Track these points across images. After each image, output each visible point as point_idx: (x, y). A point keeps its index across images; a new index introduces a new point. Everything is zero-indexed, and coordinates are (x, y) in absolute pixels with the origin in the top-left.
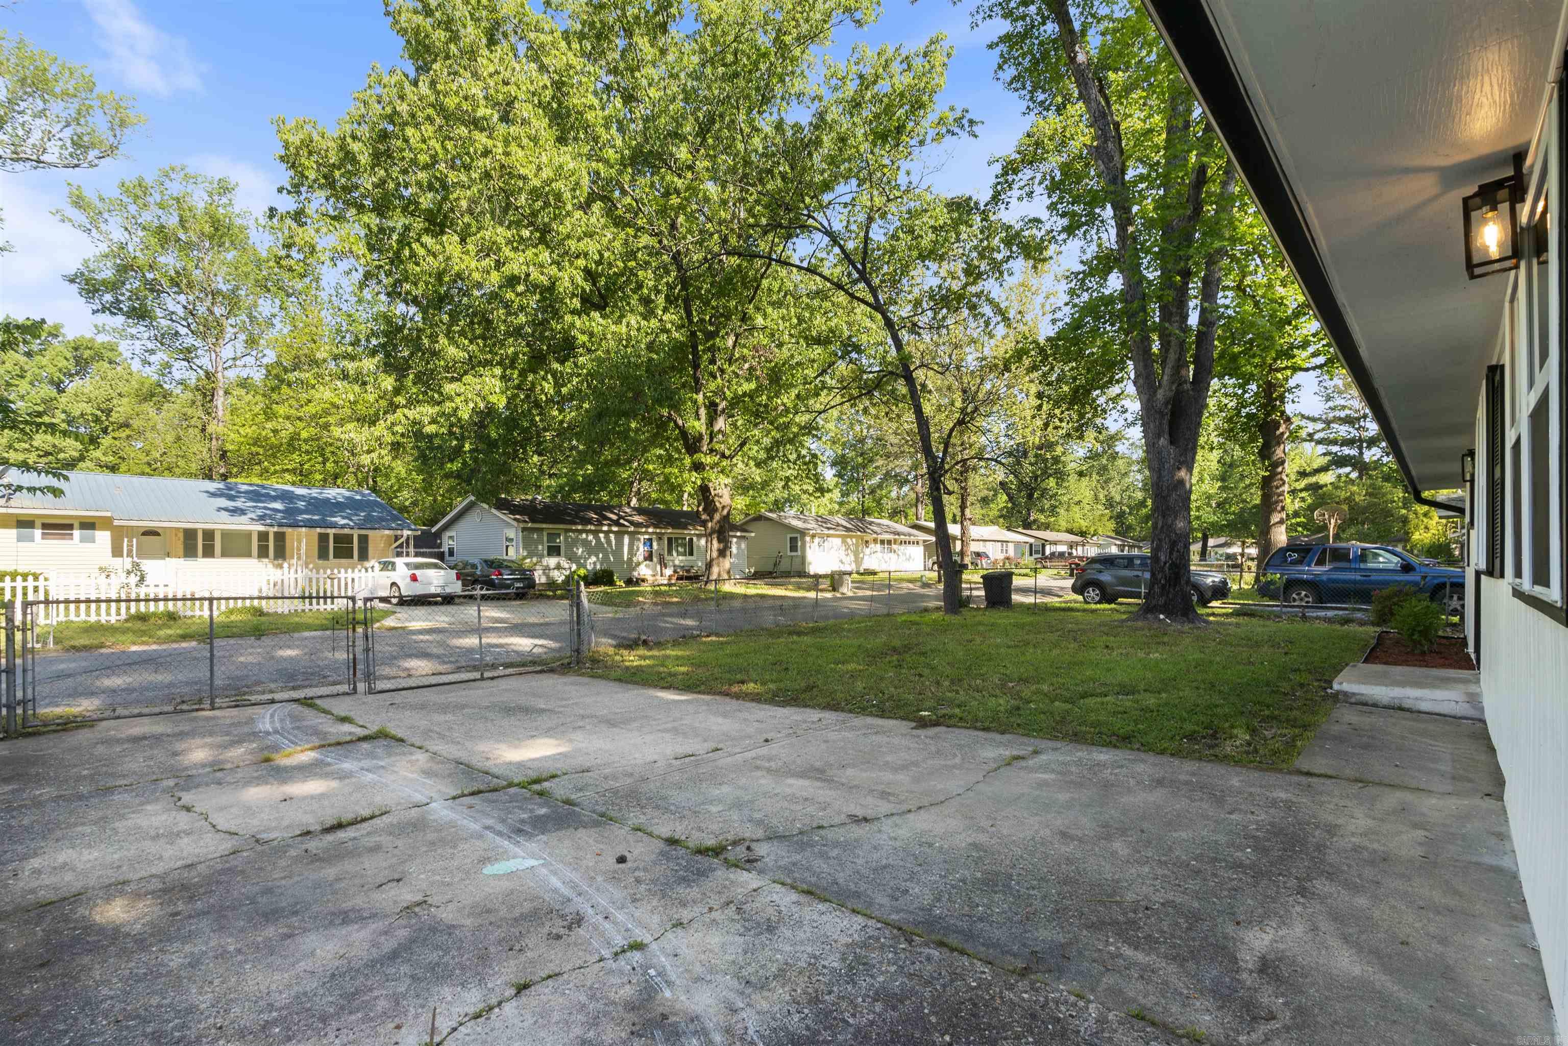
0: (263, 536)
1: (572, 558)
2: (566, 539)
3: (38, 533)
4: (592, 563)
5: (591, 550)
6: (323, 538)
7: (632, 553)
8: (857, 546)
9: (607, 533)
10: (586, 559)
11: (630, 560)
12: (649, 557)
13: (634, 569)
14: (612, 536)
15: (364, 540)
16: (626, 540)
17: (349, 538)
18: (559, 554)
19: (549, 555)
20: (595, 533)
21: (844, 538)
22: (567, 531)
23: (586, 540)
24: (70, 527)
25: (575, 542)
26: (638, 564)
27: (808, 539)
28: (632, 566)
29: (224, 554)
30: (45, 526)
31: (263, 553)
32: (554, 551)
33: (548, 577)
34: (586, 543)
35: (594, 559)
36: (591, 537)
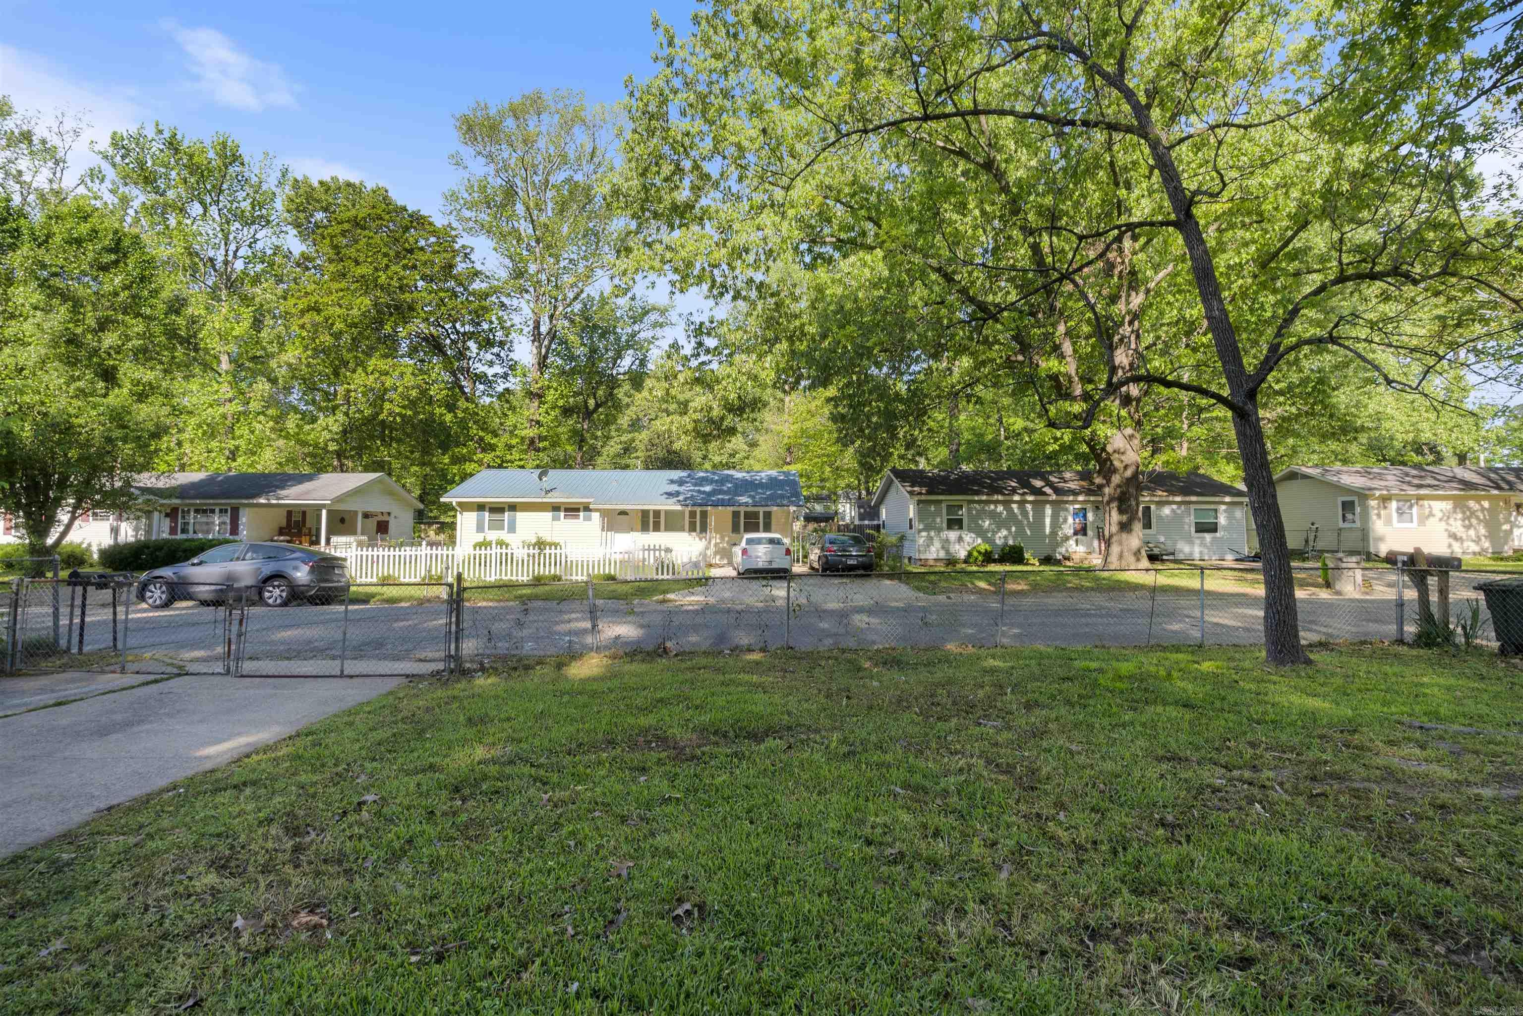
0: (693, 514)
1: (980, 532)
2: (969, 510)
3: (562, 514)
4: (1002, 537)
5: (1000, 523)
6: (736, 515)
7: (1056, 525)
8: (1492, 511)
9: (1022, 503)
10: (994, 533)
11: (1054, 533)
12: (1082, 531)
13: (1058, 545)
14: (1029, 507)
15: (768, 515)
16: (1048, 510)
17: (756, 515)
18: (961, 528)
19: (949, 527)
20: (1007, 504)
21: (1459, 503)
22: (970, 502)
23: (994, 512)
24: (578, 510)
25: (981, 514)
26: (1067, 538)
27: (1373, 503)
28: (1056, 540)
29: (666, 530)
30: (566, 510)
31: (692, 529)
32: (955, 523)
33: (948, 552)
34: (993, 515)
35: (1004, 532)
36: (1000, 508)
